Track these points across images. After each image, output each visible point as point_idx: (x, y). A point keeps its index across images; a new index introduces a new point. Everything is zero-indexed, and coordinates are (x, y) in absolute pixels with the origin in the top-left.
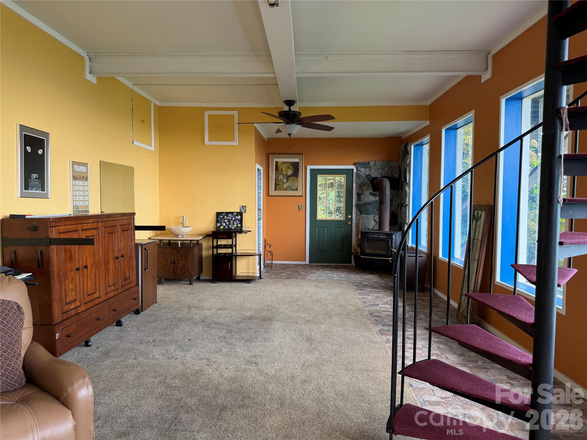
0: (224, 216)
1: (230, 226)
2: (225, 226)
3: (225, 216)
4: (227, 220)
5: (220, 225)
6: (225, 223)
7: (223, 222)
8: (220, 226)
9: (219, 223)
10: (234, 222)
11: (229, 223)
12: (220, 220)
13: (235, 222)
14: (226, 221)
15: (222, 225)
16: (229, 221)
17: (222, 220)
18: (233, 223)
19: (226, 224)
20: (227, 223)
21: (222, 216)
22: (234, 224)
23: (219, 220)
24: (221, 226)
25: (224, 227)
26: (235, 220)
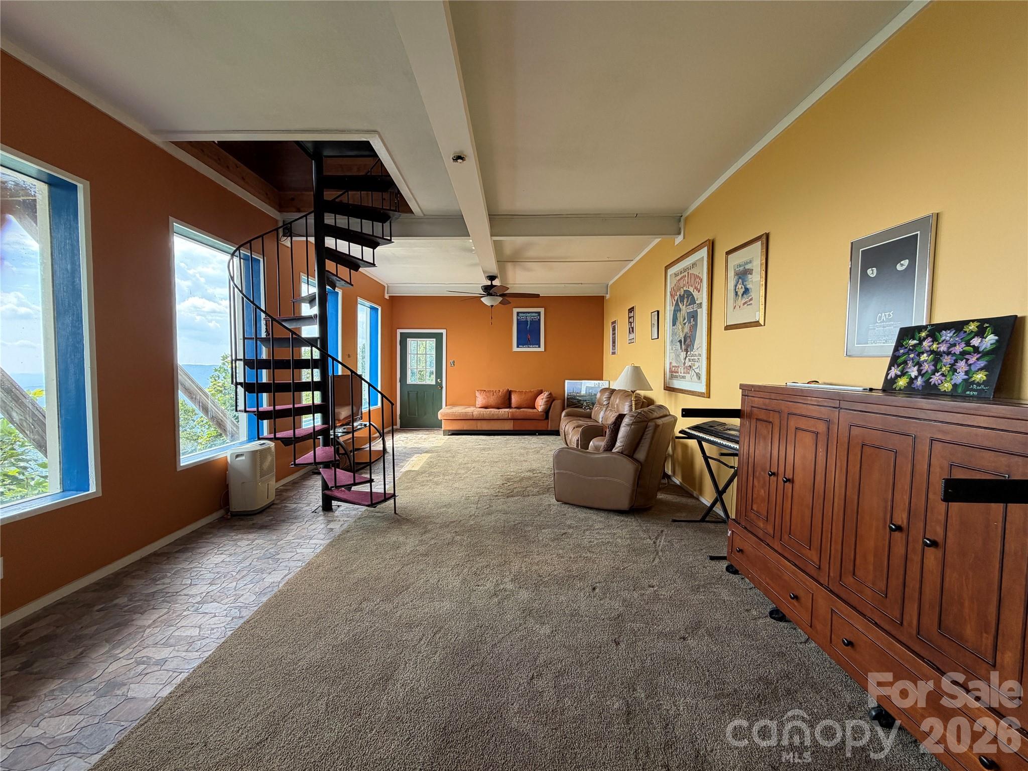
0: (921, 341)
1: (935, 379)
2: (916, 377)
3: (925, 339)
4: (929, 356)
5: (899, 373)
6: (916, 368)
7: (910, 363)
8: (897, 376)
9: (898, 366)
10: (956, 361)
11: (935, 365)
12: (904, 354)
13: (962, 366)
14: (924, 357)
15: (903, 374)
16: (937, 356)
17: (912, 356)
18: (952, 365)
19: (919, 371)
20: (926, 367)
21: (915, 342)
22: (955, 370)
23: (899, 357)
24: (900, 376)
25: (912, 380)
26: (963, 353)
